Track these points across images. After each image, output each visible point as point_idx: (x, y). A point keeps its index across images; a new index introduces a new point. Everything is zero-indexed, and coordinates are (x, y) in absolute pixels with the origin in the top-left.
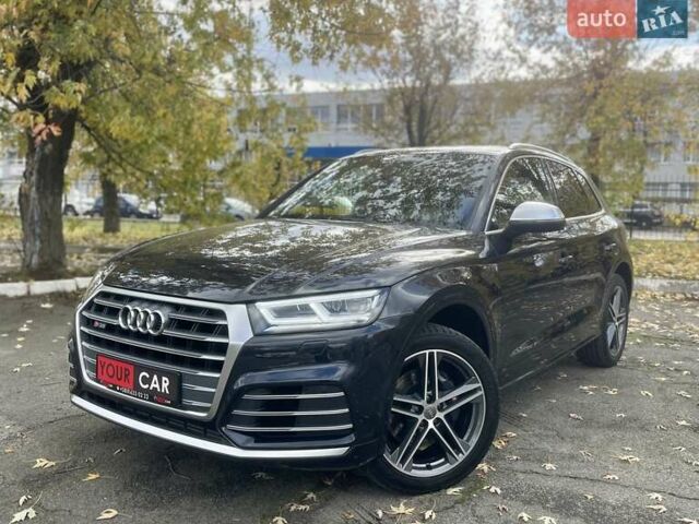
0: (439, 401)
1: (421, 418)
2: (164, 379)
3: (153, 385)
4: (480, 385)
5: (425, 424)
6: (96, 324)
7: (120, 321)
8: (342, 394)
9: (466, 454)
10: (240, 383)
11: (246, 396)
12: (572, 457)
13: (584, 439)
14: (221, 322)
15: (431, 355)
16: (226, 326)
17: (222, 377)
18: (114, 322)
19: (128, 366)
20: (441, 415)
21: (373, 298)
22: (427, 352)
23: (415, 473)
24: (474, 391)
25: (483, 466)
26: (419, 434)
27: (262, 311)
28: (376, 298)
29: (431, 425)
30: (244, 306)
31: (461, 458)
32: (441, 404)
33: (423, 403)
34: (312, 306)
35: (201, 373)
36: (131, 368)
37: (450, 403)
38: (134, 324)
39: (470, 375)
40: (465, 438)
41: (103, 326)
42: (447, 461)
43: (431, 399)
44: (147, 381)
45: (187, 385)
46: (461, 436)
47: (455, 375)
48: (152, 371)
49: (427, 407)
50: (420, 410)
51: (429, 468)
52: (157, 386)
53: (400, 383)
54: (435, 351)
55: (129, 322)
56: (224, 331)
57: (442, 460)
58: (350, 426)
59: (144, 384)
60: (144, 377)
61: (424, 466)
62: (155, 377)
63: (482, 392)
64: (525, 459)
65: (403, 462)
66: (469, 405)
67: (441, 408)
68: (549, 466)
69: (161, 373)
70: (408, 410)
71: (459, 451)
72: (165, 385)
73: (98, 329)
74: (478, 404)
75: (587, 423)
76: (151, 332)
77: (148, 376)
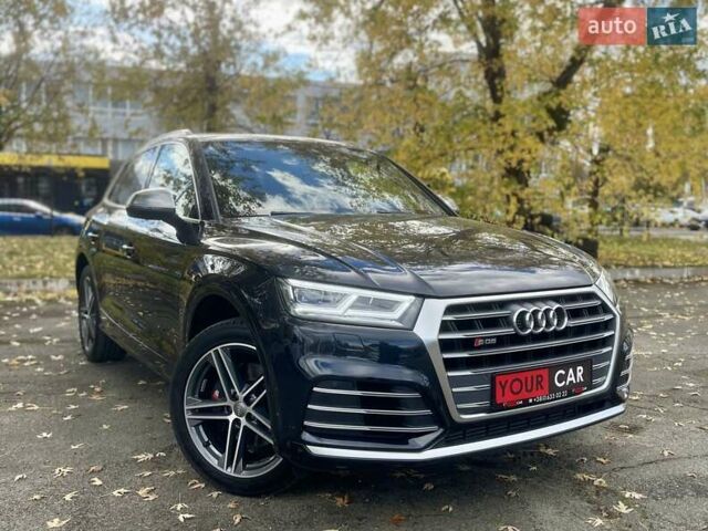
2: (579, 368)
3: (569, 379)
6: (480, 342)
7: (516, 328)
17: (614, 349)
19: (540, 372)
36: (545, 373)
45: (595, 366)
48: (566, 366)
52: (573, 379)
59: (560, 382)
60: (561, 374)
62: (571, 371)
69: (574, 365)
72: (579, 374)
77: (563, 372)
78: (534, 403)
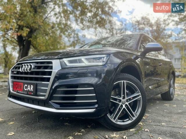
0: (126, 98)
1: (120, 104)
2: (32, 86)
3: (28, 89)
4: (140, 94)
5: (122, 106)
7: (20, 70)
8: (93, 88)
9: (136, 117)
10: (56, 85)
11: (58, 89)
12: (169, 121)
13: (171, 117)
14: (50, 65)
15: (124, 82)
16: (52, 66)
17: (50, 83)
18: (19, 70)
20: (127, 103)
21: (104, 57)
22: (122, 81)
23: (118, 123)
24: (138, 96)
25: (141, 123)
26: (120, 110)
27: (65, 61)
28: (105, 58)
29: (124, 106)
30: (59, 60)
31: (134, 119)
32: (127, 99)
33: (121, 99)
34: (83, 59)
35: (43, 83)
36: (22, 84)
37: (130, 99)
38: (24, 70)
39: (136, 90)
40: (135, 112)
41: (16, 72)
42: (129, 120)
43: (124, 98)
44: (27, 87)
45: (39, 87)
46: (134, 111)
47: (131, 90)
48: (28, 84)
49: (123, 100)
50: (120, 101)
51: (124, 122)
52: (29, 89)
53: (113, 93)
54: (125, 81)
55: (23, 69)
56: (51, 68)
57: (128, 119)
58: (96, 101)
59: (26, 89)
60: (26, 86)
61: (122, 121)
63: (141, 96)
64: (154, 122)
65: (114, 119)
66: (136, 100)
67: (127, 101)
68: (163, 124)
69: (30, 84)
70: (116, 101)
71: (133, 116)
72: (32, 88)
73: (15, 74)
74: (139, 101)
75: (171, 113)
76: (28, 71)
77: (27, 86)
78: (19, 93)
